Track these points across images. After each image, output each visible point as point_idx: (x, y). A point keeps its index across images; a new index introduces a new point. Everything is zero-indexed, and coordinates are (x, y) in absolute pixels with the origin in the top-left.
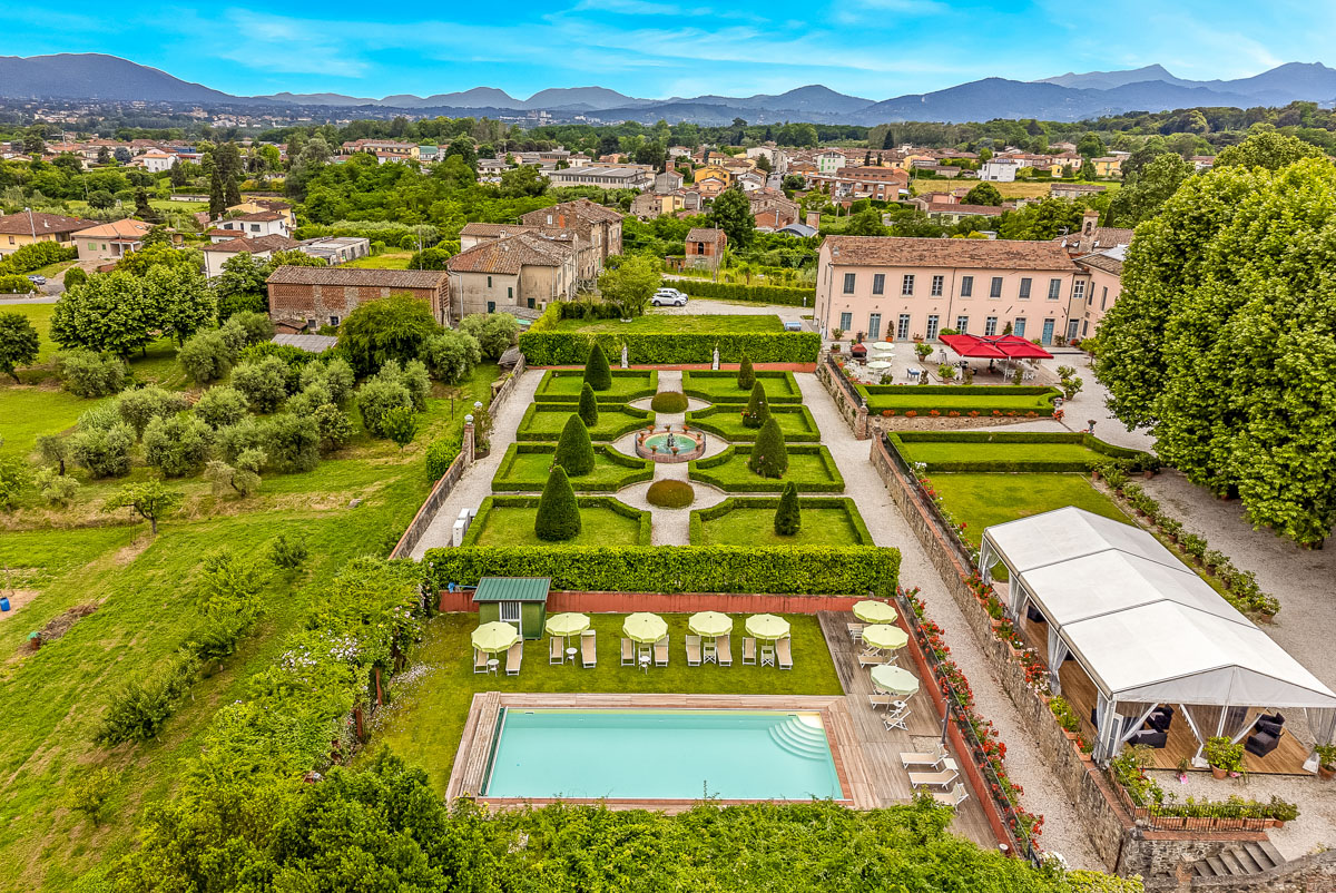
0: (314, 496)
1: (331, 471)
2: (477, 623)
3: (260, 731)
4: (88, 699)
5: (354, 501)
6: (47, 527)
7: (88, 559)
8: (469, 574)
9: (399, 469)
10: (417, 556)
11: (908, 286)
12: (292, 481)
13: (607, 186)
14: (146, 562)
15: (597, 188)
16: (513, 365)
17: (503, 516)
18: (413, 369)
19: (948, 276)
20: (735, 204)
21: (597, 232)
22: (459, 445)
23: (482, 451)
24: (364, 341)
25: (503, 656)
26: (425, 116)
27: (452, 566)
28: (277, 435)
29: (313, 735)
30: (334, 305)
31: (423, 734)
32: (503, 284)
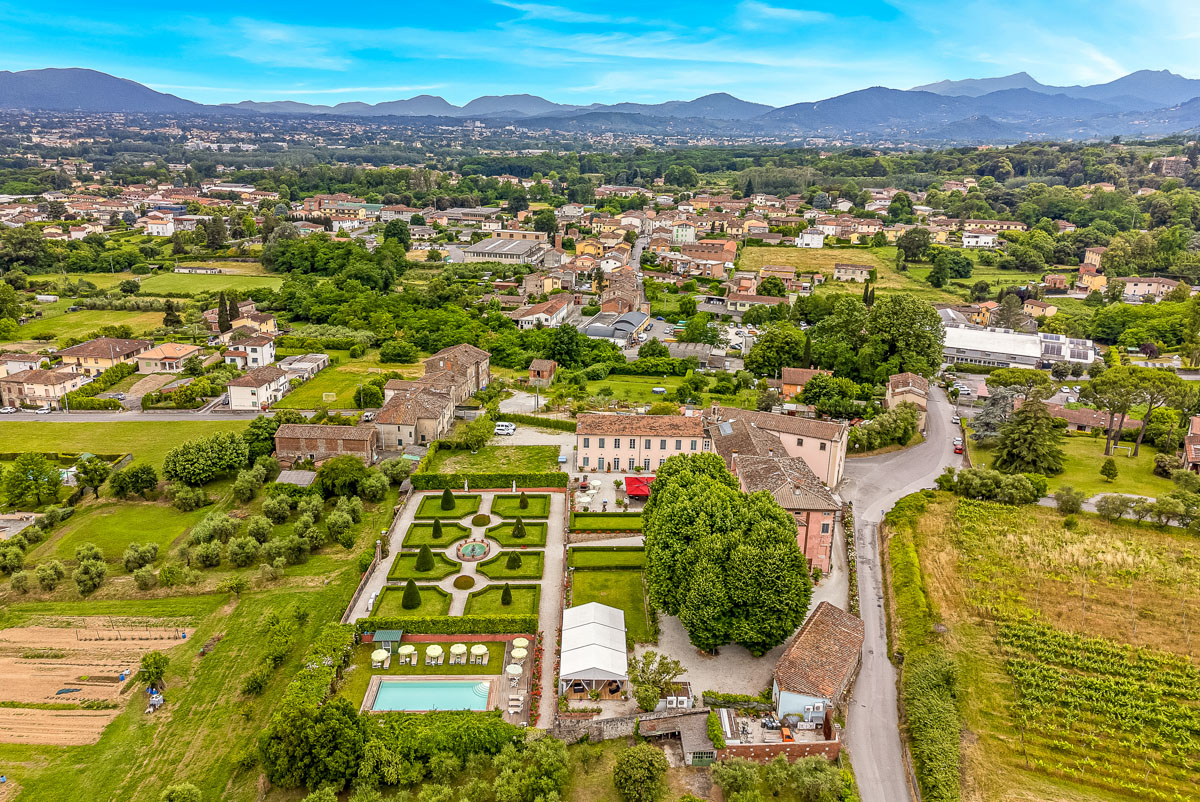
0: (308, 578)
1: (315, 561)
2: (375, 649)
3: (304, 690)
4: (232, 677)
5: (326, 581)
6: (187, 594)
7: (211, 611)
8: (373, 628)
9: (346, 563)
10: (352, 620)
11: (617, 444)
12: (297, 569)
13: (506, 261)
14: (237, 614)
15: (499, 263)
16: (407, 492)
17: (391, 595)
18: (355, 503)
19: (637, 440)
20: (568, 333)
21: (471, 370)
22: (373, 555)
23: (385, 554)
24: (329, 483)
25: (383, 662)
26: (373, 126)
27: (366, 625)
28: (290, 548)
29: (319, 692)
30: (312, 449)
31: (354, 690)
32: (407, 430)
